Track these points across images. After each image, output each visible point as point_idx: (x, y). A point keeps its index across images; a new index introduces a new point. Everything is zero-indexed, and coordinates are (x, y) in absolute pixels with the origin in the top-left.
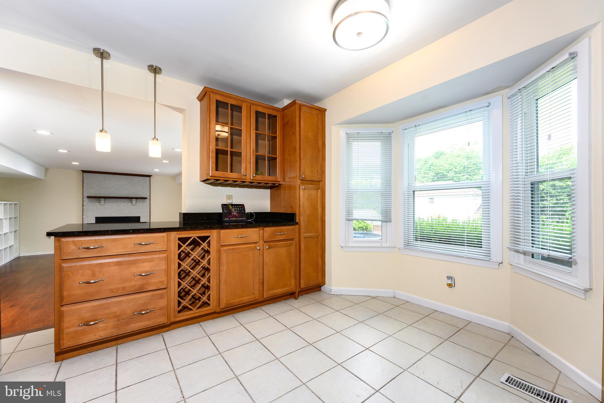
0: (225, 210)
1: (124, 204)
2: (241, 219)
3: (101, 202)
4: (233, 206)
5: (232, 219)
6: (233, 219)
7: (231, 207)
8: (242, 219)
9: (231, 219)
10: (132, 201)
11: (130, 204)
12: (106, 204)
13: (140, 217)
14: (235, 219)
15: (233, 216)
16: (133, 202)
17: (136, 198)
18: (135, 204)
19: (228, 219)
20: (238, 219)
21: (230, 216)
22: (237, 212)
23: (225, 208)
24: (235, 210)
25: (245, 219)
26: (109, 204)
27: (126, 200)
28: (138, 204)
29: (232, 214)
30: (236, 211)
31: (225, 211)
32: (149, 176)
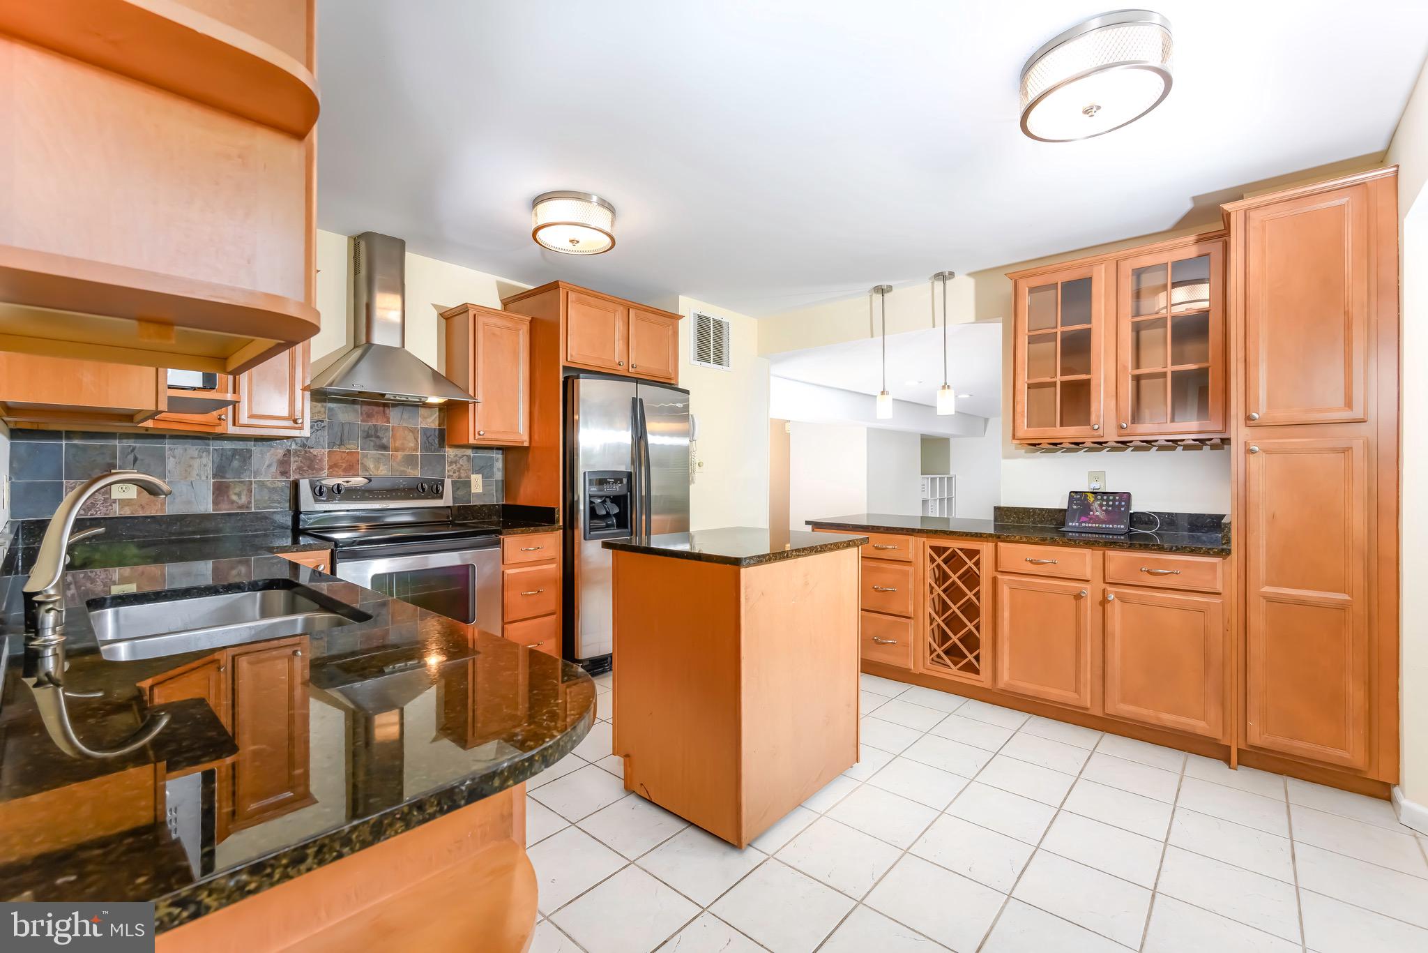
0: (1076, 504)
2: (1111, 526)
4: (1099, 497)
5: (1087, 525)
6: (1090, 525)
7: (1091, 498)
8: (1115, 526)
9: (1084, 525)
14: (1094, 525)
15: (1091, 519)
19: (1077, 524)
20: (1104, 526)
21: (1083, 519)
22: (1106, 511)
23: (1077, 500)
24: (1101, 506)
25: (1122, 527)
29: (1091, 513)
30: (1104, 508)
31: (1075, 507)
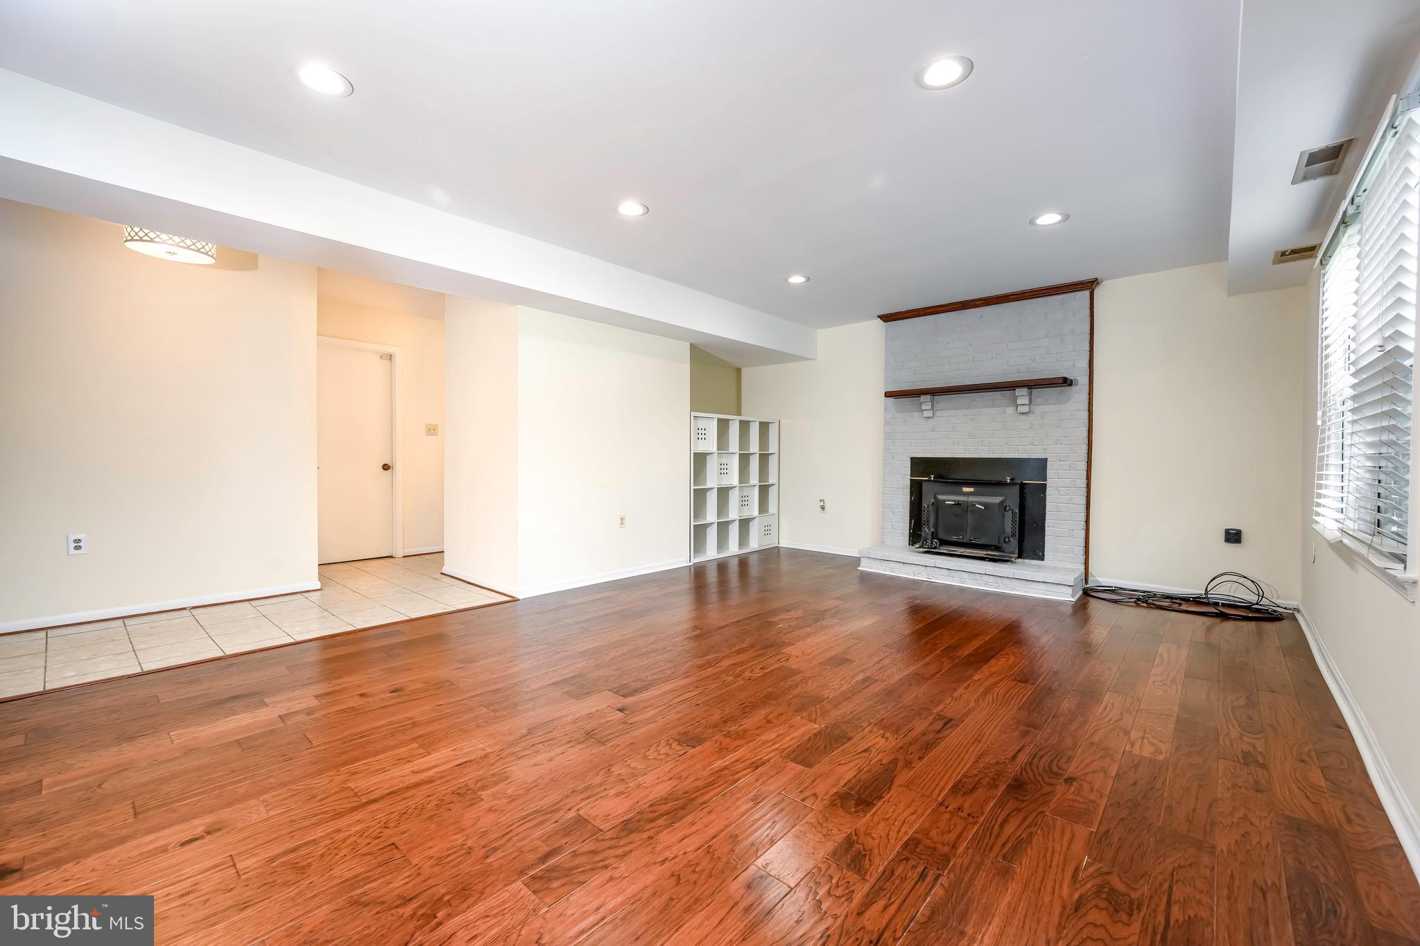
1: (992, 411)
3: (923, 408)
10: (1016, 398)
11: (1010, 410)
12: (938, 413)
13: (1046, 460)
16: (1019, 401)
17: (1032, 385)
18: (1026, 409)
26: (945, 413)
27: (997, 395)
28: (1039, 409)
32: (1090, 285)
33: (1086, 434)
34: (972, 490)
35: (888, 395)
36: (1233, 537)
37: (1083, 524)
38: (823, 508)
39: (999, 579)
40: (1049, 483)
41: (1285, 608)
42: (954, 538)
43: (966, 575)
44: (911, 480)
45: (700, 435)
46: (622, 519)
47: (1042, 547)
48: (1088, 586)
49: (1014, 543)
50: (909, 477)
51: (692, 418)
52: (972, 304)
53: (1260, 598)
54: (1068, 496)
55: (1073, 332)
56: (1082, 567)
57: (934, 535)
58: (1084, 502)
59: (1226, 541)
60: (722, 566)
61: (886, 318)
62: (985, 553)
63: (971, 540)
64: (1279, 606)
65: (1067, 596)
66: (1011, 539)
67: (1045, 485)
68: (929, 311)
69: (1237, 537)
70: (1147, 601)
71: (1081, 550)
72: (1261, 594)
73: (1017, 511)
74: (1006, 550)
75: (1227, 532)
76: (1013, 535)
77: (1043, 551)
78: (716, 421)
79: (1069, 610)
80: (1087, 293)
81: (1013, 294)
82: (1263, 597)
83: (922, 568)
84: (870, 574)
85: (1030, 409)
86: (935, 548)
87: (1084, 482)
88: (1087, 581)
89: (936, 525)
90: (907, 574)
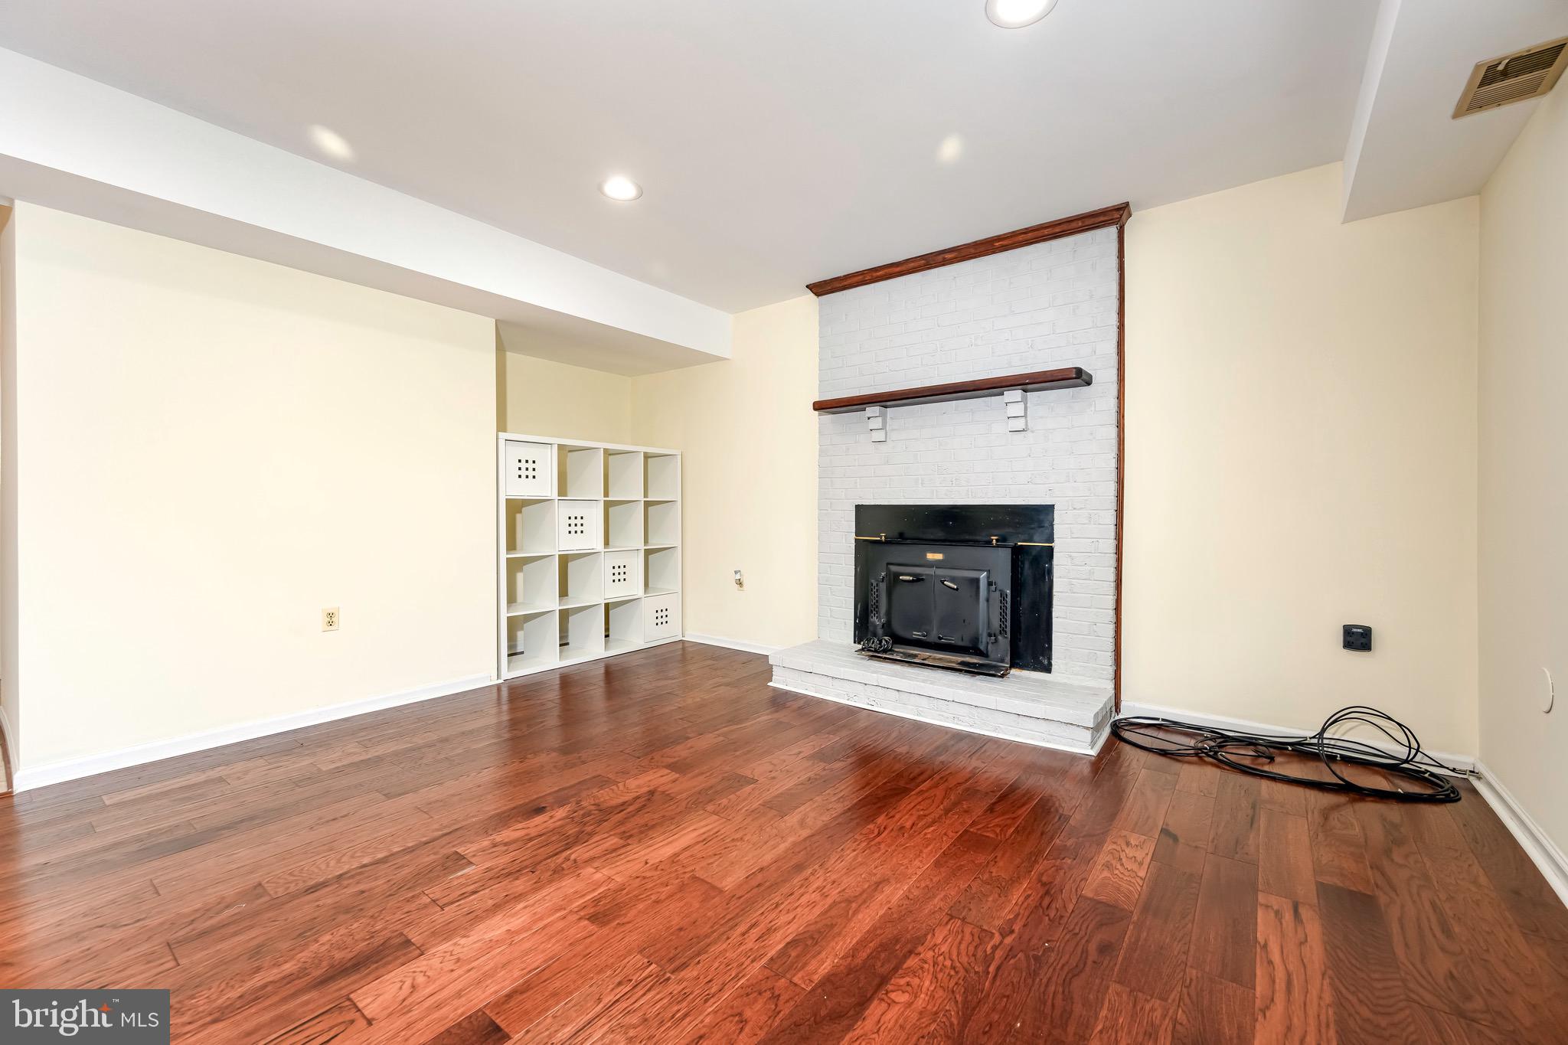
10: (1004, 407)
11: (998, 427)
12: (892, 435)
13: (1052, 508)
16: (1010, 412)
17: (1028, 384)
18: (1019, 424)
28: (1039, 424)
33: (1113, 464)
34: (939, 556)
35: (820, 406)
36: (1358, 639)
37: (1112, 613)
38: (740, 583)
39: (974, 711)
40: (1057, 545)
41: (1454, 770)
42: (916, 635)
43: (924, 701)
44: (856, 539)
45: (527, 470)
46: (331, 615)
47: (1047, 651)
48: (1121, 716)
49: (1004, 642)
50: (853, 535)
51: (502, 443)
52: (940, 258)
53: (1413, 752)
54: (1087, 568)
55: (1091, 297)
56: (1110, 686)
57: (887, 627)
58: (1112, 577)
59: (1345, 646)
60: (568, 681)
61: (820, 289)
62: (960, 659)
63: (940, 638)
64: (1442, 766)
65: (1084, 745)
66: (1000, 637)
67: (1051, 549)
68: (879, 274)
69: (1363, 640)
70: (1216, 753)
71: (1109, 657)
72: (1414, 745)
73: (1008, 592)
74: (992, 655)
75: (1348, 631)
76: (1003, 631)
77: (1050, 659)
78: (555, 448)
79: (1086, 770)
80: (1113, 230)
81: (999, 238)
82: (1418, 750)
83: (861, 687)
84: (787, 693)
85: (1027, 425)
86: (885, 651)
87: (1112, 543)
88: (1118, 709)
89: (889, 613)
90: (837, 696)
